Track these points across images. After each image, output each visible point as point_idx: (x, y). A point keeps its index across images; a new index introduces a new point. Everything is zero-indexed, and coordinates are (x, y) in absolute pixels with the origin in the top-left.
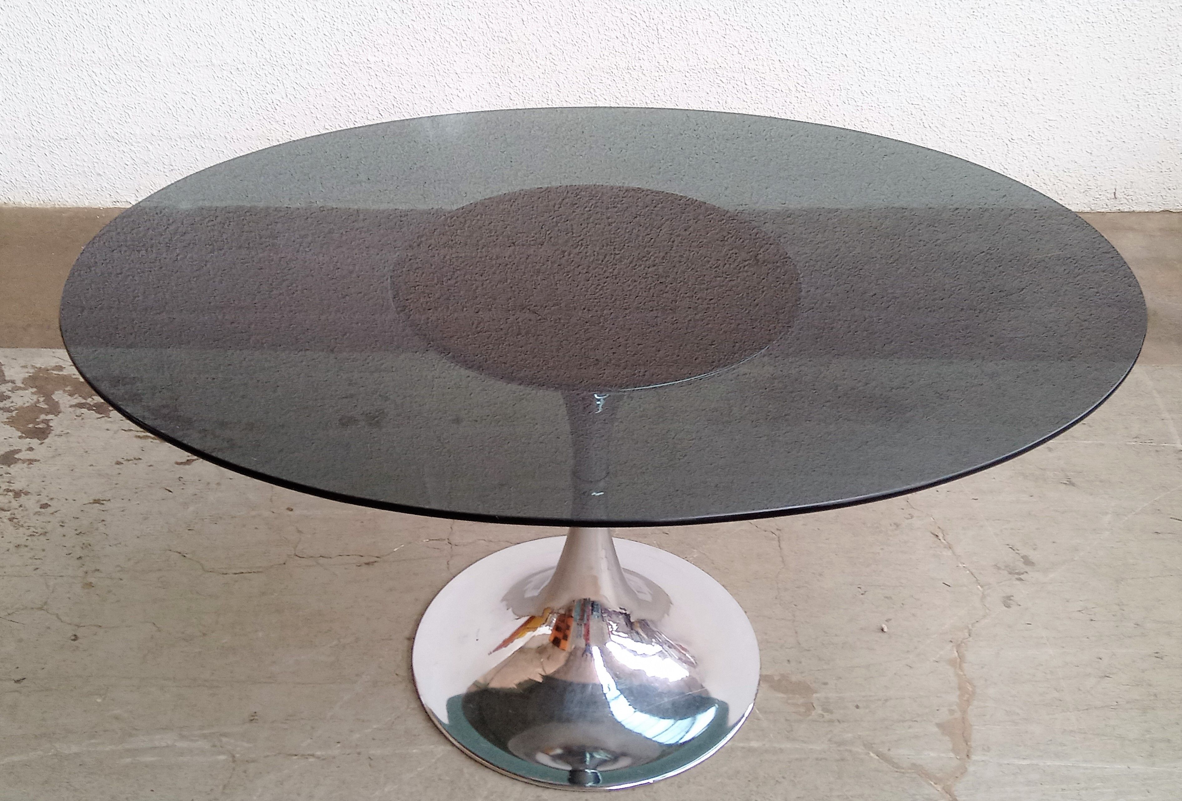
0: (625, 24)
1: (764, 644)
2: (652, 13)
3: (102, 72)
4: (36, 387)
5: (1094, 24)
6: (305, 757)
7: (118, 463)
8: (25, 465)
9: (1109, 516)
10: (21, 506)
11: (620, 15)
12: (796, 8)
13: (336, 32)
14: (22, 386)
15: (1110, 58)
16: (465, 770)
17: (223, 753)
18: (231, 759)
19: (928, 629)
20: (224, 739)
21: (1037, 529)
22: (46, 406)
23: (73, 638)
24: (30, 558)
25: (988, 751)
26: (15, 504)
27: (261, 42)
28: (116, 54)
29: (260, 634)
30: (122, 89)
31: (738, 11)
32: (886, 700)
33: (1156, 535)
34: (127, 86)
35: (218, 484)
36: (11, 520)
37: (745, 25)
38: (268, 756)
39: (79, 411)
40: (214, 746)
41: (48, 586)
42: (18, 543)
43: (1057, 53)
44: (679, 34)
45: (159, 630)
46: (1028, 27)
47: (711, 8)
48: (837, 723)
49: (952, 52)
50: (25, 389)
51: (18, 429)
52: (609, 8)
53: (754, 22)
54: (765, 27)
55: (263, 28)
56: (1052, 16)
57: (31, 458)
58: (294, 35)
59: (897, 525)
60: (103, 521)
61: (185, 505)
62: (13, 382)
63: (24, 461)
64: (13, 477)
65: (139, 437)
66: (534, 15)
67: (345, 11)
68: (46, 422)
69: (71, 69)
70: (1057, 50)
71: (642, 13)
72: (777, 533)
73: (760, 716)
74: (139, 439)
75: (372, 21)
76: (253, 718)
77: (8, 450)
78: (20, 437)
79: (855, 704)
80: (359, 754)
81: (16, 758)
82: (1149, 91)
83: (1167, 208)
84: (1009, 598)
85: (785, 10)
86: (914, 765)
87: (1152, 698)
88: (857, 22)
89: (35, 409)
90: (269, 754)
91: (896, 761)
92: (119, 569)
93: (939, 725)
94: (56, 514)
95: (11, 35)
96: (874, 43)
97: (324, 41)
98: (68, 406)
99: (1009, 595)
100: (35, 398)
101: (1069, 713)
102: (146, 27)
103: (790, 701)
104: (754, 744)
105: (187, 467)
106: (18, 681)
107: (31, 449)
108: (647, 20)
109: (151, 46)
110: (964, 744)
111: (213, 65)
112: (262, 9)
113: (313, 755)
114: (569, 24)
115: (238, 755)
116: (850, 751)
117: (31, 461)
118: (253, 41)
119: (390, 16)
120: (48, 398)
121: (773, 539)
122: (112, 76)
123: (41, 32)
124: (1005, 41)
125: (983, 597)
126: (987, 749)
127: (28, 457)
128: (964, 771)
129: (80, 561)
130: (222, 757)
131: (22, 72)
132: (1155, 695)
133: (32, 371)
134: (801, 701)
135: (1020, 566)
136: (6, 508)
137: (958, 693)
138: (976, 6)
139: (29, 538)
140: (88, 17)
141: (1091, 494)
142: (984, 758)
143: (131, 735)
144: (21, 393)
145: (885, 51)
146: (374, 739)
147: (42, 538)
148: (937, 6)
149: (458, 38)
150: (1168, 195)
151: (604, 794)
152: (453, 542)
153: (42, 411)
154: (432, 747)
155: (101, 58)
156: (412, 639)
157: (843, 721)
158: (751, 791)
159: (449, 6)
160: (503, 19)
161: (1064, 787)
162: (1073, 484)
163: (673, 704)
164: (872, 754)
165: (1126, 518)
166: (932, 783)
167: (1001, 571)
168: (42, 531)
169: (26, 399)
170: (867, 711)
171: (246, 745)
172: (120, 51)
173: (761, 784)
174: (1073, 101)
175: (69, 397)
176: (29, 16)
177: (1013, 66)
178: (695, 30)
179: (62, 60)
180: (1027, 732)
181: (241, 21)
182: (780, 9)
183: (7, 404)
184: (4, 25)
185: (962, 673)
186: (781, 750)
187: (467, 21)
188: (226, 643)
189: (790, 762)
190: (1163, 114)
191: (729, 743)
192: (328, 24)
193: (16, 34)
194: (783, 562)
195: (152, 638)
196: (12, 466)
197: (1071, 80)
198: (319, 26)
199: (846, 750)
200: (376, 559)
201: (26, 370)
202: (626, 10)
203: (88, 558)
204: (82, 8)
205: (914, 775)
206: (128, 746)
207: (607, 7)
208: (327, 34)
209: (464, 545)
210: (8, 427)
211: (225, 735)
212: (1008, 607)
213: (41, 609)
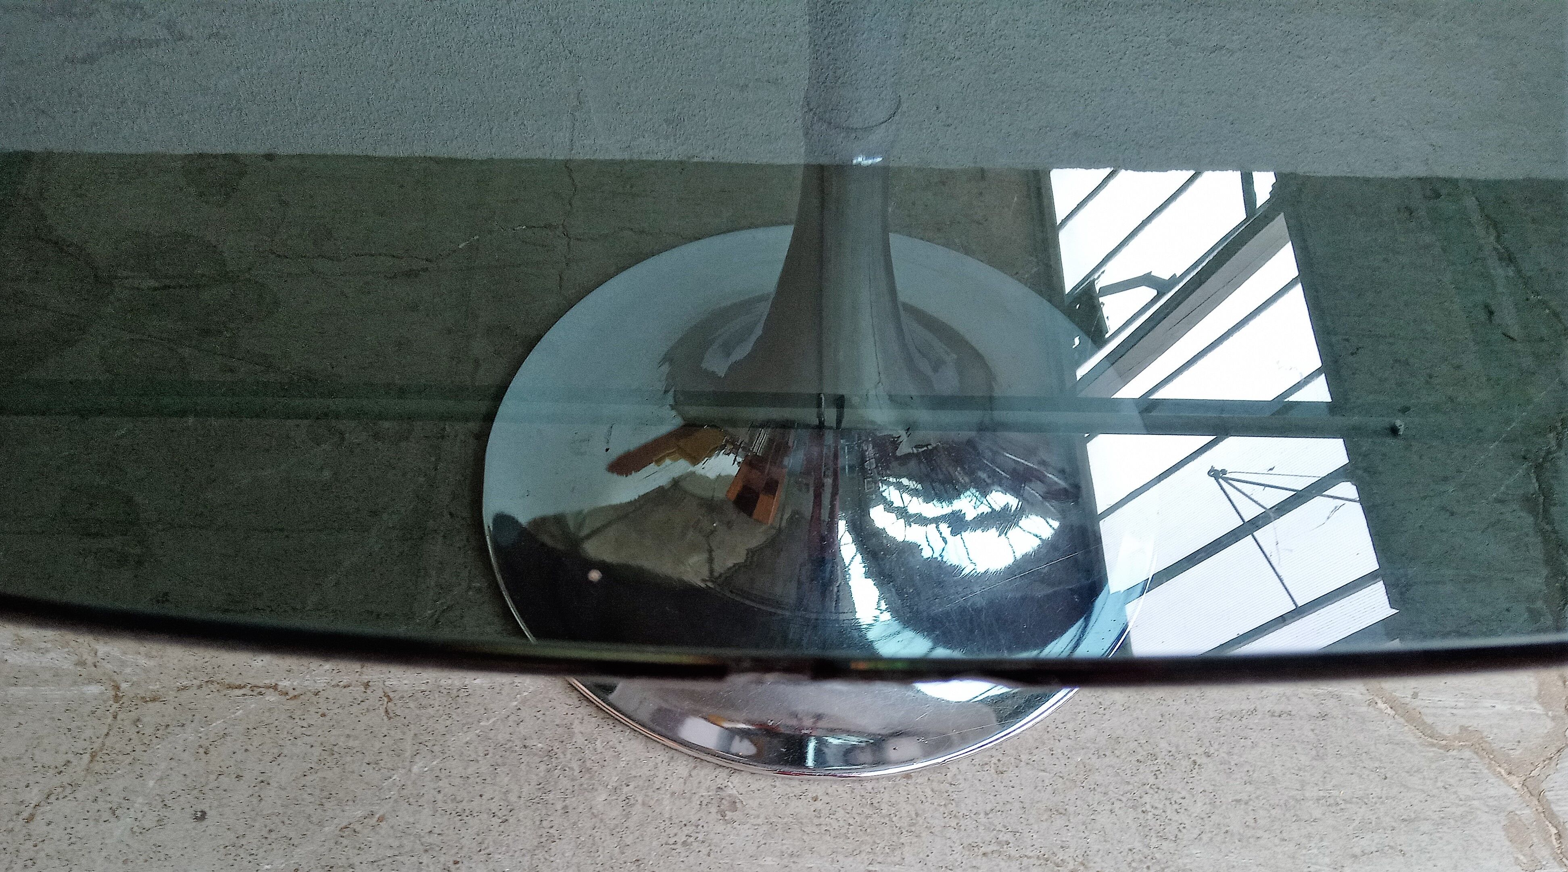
16: (577, 728)
17: (97, 681)
18: (111, 693)
38: (185, 688)
40: (82, 663)
80: (367, 685)
86: (1464, 730)
91: (1429, 720)
113: (275, 687)
115: (124, 685)
130: (93, 689)
164: (1381, 705)
166: (1503, 772)
185: (1548, 528)
200: (425, 265)
205: (1467, 754)
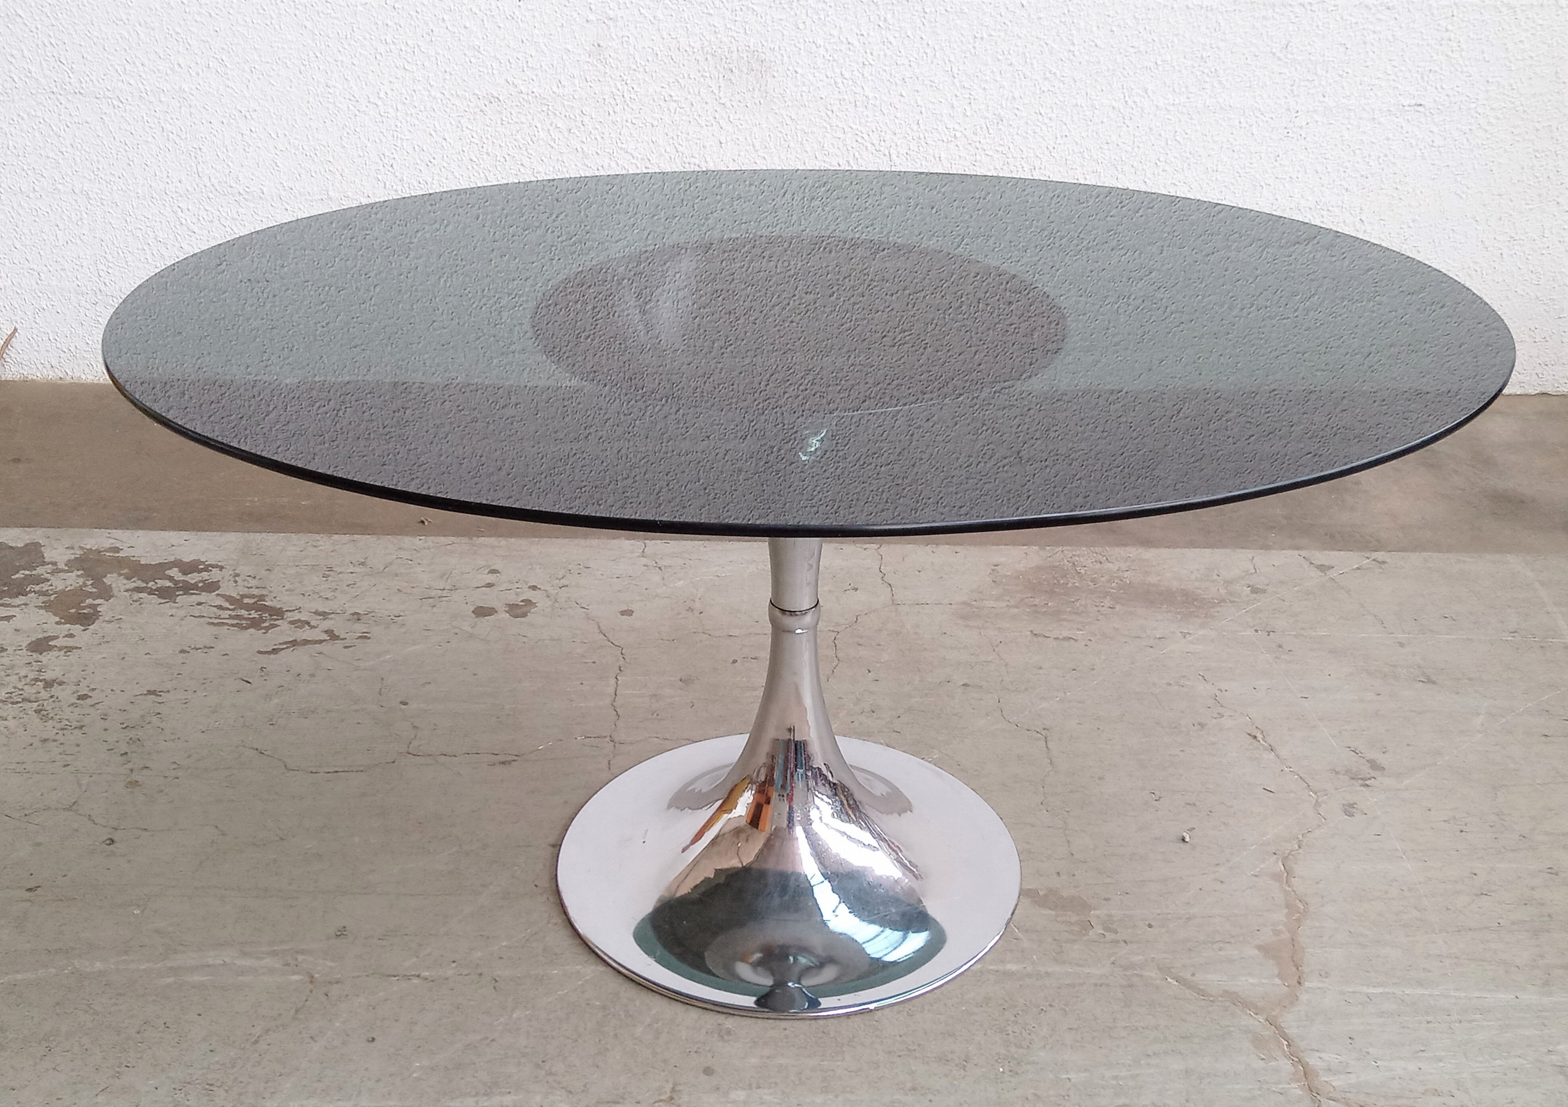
0: (849, 148)
1: (1025, 855)
2: (883, 134)
3: (190, 207)
4: (83, 569)
5: (1442, 149)
6: (408, 978)
7: (183, 651)
8: (62, 653)
9: (1481, 717)
10: (52, 697)
11: (842, 136)
12: (1064, 127)
13: (485, 156)
14: (67, 568)
15: (1463, 193)
17: (298, 973)
18: (308, 979)
19: (1244, 840)
20: (300, 958)
21: (1387, 730)
22: (94, 590)
23: (108, 842)
24: (60, 754)
25: (1326, 977)
26: (44, 694)
27: (390, 169)
28: (208, 184)
29: (357, 839)
30: (214, 230)
31: (991, 131)
32: (1189, 919)
33: (1544, 738)
34: (221, 226)
35: (313, 675)
36: (38, 711)
37: (1000, 149)
38: (357, 977)
39: (136, 596)
40: (288, 965)
41: (80, 785)
42: (45, 737)
43: (1395, 186)
44: (918, 160)
45: (224, 834)
46: (1357, 152)
47: (957, 127)
48: (1123, 944)
49: (1263, 184)
50: (68, 571)
51: (55, 615)
52: (828, 127)
53: (1011, 146)
54: (1025, 152)
55: (394, 152)
56: (1388, 139)
57: (70, 645)
58: (432, 160)
59: (1202, 725)
60: (159, 714)
61: (268, 697)
62: (54, 564)
63: (60, 649)
64: (46, 666)
65: (213, 623)
66: (734, 136)
67: (498, 129)
68: (94, 607)
69: (150, 203)
70: (1395, 183)
71: (871, 133)
72: (1043, 732)
73: (1020, 935)
74: (212, 626)
75: (531, 143)
76: (341, 933)
77: (40, 636)
78: (57, 623)
79: (1147, 923)
80: (480, 974)
81: (19, 977)
82: (1513, 235)
83: (1544, 390)
84: (1352, 806)
85: (1050, 129)
86: (1226, 992)
87: (1546, 919)
88: (1141, 145)
89: (79, 593)
90: (360, 974)
91: (1201, 987)
92: (175, 766)
93: (1259, 948)
94: (97, 706)
95: (78, 159)
96: (1164, 173)
97: (470, 168)
98: (122, 590)
99: (1351, 802)
100: (81, 581)
101: (1434, 935)
102: (247, 150)
103: (1058, 919)
104: (1012, 967)
105: (272, 656)
106: (30, 890)
107: (71, 636)
108: (876, 142)
109: (253, 174)
110: (1294, 969)
111: (330, 198)
112: (393, 128)
113: (418, 976)
114: (778, 148)
115: (316, 976)
116: (1141, 976)
117: (69, 649)
118: (381, 168)
119: (553, 136)
120: (98, 580)
121: (1039, 739)
122: (203, 213)
123: (115, 156)
124: (1329, 170)
125: (1317, 804)
126: (1324, 974)
127: (65, 644)
128: (1294, 999)
129: (125, 757)
130: (295, 977)
131: (89, 207)
132: (1550, 916)
133: (79, 552)
134: (1074, 918)
135: (1366, 770)
136: (32, 699)
137: (1286, 911)
138: (1291, 125)
139: (60, 732)
140: (174, 137)
141: (1458, 693)
142: (1321, 985)
143: (176, 952)
144: (62, 575)
145: (1177, 183)
146: (501, 958)
147: (76, 731)
148: (1242, 125)
149: (639, 165)
150: (1545, 372)
151: (808, 1022)
152: (617, 739)
153: (90, 595)
154: (580, 967)
155: (189, 189)
156: (557, 846)
157: (1131, 942)
158: (1008, 1021)
159: (628, 124)
160: (696, 141)
161: (1429, 1018)
162: (1434, 683)
163: (903, 915)
164: (1170, 980)
165: (1504, 720)
166: (1252, 1014)
167: (1340, 776)
168: (78, 724)
169: (68, 582)
170: (1163, 930)
171: (330, 964)
172: (213, 180)
173: (1020, 1013)
174: (1419, 249)
175: (125, 581)
176: (101, 135)
177: (1340, 203)
178: (937, 156)
179: (140, 191)
180: (1378, 956)
181: (366, 142)
182: (1044, 128)
183: (45, 587)
184: (69, 146)
185: (1290, 889)
186: (1048, 974)
187: (650, 142)
188: (310, 848)
189: (1059, 988)
190: (1534, 266)
191: (979, 966)
192: (475, 146)
193: (83, 158)
194: (1051, 763)
195: (213, 842)
196: (45, 653)
197: (1414, 221)
198: (464, 149)
199: (1137, 975)
200: (515, 758)
201: (72, 552)
202: (850, 129)
203: (134, 755)
204: (168, 125)
205: (1227, 1004)
206: (169, 964)
207: (825, 124)
208: (474, 159)
209: (631, 743)
210: (42, 611)
211: (302, 952)
212: (1351, 815)
213: (69, 809)
